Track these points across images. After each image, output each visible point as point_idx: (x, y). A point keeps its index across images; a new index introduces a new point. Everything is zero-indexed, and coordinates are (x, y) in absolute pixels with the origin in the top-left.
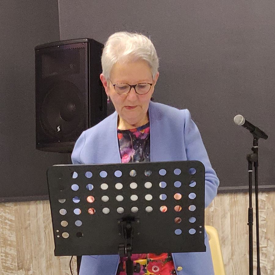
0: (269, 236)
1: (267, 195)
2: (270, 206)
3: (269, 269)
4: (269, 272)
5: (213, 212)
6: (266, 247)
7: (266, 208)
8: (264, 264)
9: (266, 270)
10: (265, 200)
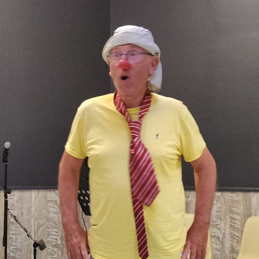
0: (222, 218)
1: (221, 193)
2: (223, 200)
3: (221, 238)
4: (221, 239)
5: (190, 201)
6: (220, 224)
7: (220, 200)
8: (218, 234)
9: (219, 238)
10: (220, 196)
